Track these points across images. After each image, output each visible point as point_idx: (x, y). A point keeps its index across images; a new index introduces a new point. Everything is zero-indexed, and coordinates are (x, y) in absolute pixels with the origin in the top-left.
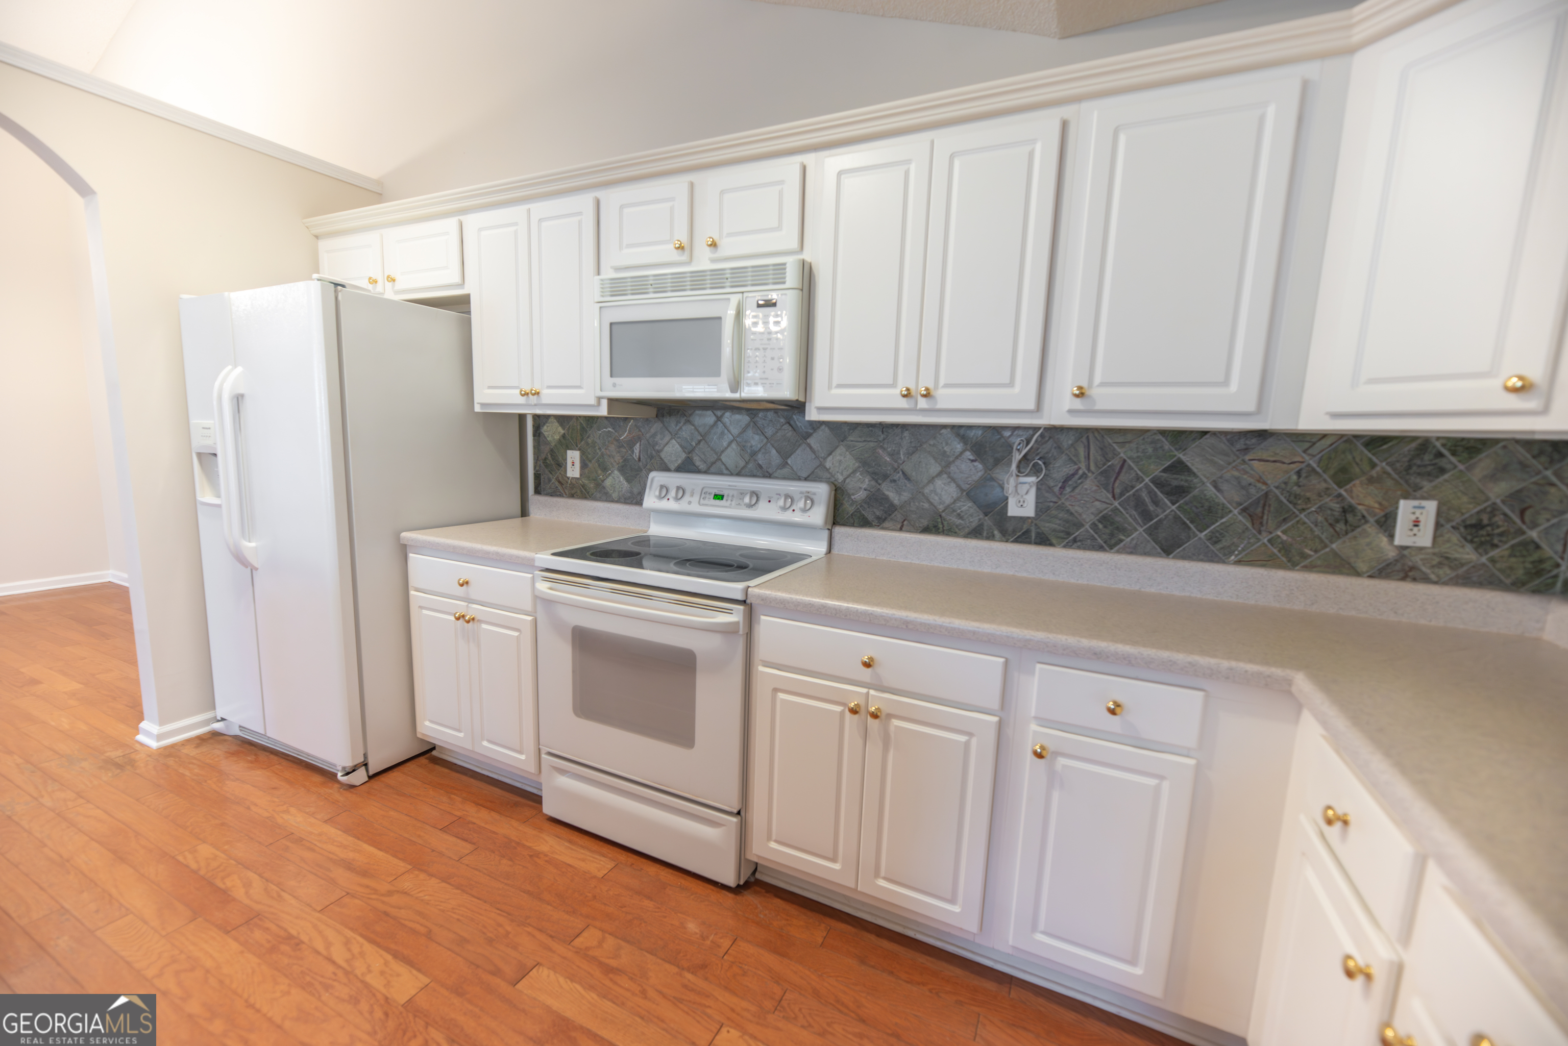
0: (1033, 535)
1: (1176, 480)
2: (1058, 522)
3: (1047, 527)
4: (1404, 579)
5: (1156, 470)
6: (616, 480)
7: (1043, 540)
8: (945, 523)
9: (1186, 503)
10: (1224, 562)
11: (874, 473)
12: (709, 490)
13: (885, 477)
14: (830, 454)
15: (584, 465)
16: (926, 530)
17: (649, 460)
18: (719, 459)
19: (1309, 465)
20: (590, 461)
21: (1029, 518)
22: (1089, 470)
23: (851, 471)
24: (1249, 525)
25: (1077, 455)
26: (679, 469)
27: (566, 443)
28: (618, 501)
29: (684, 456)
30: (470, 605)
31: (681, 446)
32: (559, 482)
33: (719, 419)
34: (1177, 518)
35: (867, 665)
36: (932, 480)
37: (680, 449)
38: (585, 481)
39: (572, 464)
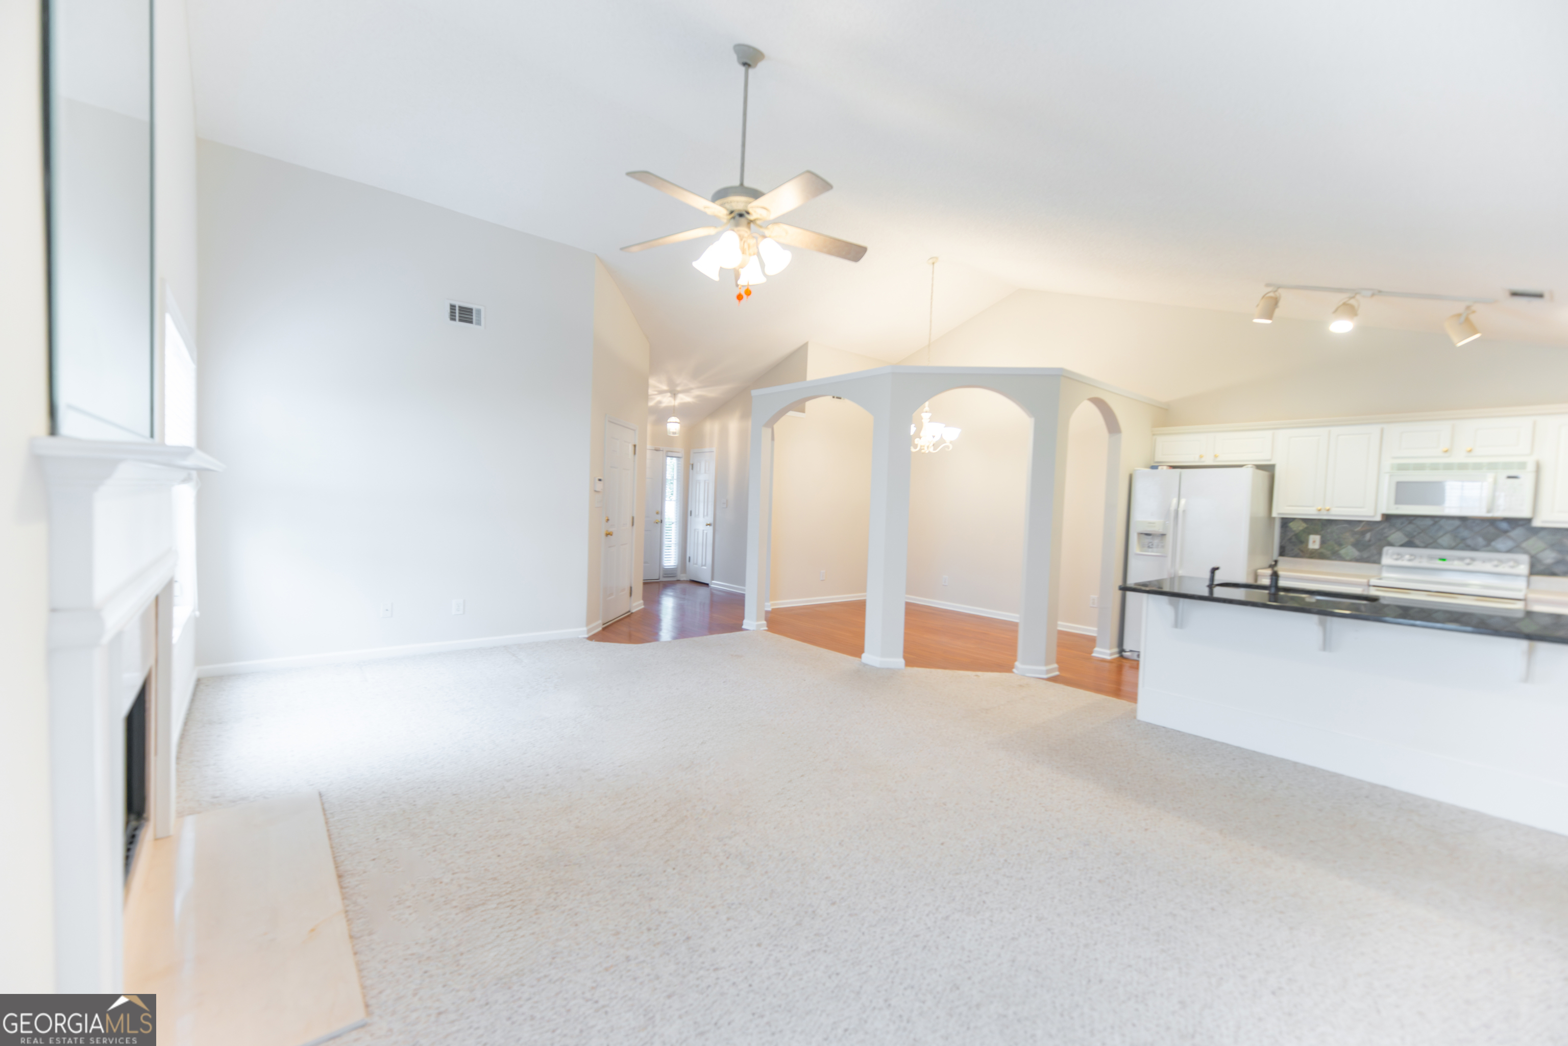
6: (1349, 550)
11: (1561, 550)
12: (1434, 557)
14: (1525, 541)
15: (1323, 542)
18: (1435, 541)
20: (1329, 541)
23: (1541, 549)
26: (1403, 545)
27: (1310, 531)
28: (1351, 560)
29: (1407, 540)
31: (1405, 534)
32: (1301, 550)
33: (1435, 523)
37: (1403, 536)
38: (1323, 550)
39: (1314, 542)
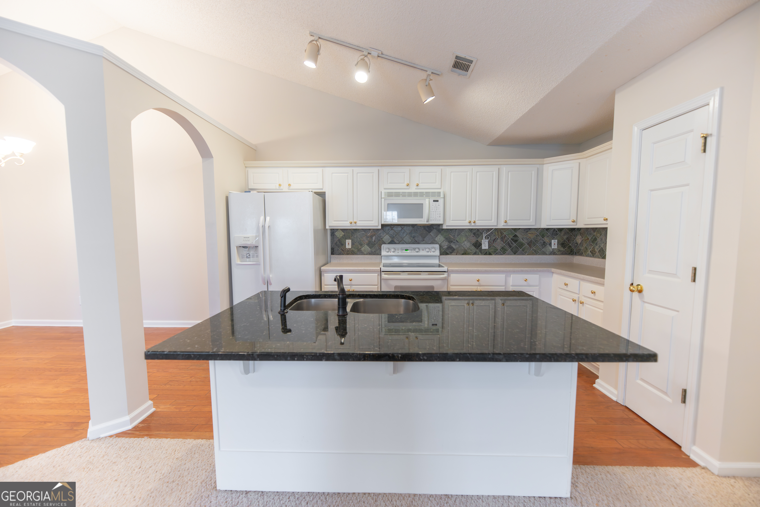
0: (488, 253)
1: (515, 239)
2: (493, 249)
3: (491, 251)
4: (554, 255)
5: (511, 237)
6: (365, 248)
7: (490, 254)
8: (467, 252)
9: (517, 243)
10: (525, 255)
11: (449, 241)
12: (403, 249)
13: (452, 242)
14: (436, 237)
15: (353, 244)
16: (463, 254)
17: (378, 241)
18: (403, 240)
19: (537, 234)
20: (356, 243)
21: (487, 249)
22: (498, 237)
23: (442, 241)
24: (529, 247)
25: (496, 234)
26: (389, 243)
27: (346, 237)
28: (367, 254)
29: (391, 239)
30: (351, 286)
31: (390, 237)
32: (342, 250)
33: (402, 228)
34: (516, 246)
35: (478, 281)
36: (464, 242)
37: (389, 237)
38: (353, 249)
39: (348, 244)
